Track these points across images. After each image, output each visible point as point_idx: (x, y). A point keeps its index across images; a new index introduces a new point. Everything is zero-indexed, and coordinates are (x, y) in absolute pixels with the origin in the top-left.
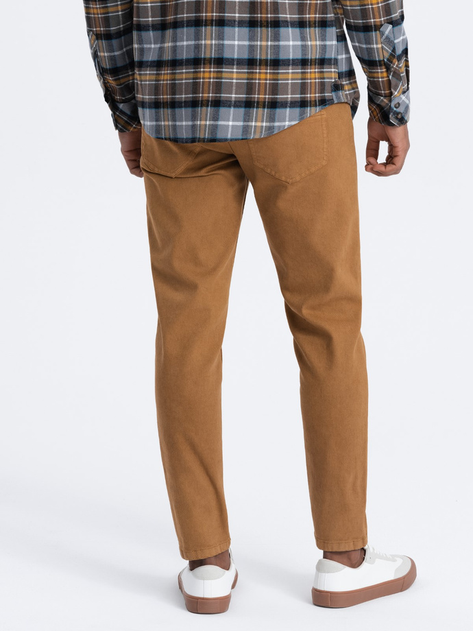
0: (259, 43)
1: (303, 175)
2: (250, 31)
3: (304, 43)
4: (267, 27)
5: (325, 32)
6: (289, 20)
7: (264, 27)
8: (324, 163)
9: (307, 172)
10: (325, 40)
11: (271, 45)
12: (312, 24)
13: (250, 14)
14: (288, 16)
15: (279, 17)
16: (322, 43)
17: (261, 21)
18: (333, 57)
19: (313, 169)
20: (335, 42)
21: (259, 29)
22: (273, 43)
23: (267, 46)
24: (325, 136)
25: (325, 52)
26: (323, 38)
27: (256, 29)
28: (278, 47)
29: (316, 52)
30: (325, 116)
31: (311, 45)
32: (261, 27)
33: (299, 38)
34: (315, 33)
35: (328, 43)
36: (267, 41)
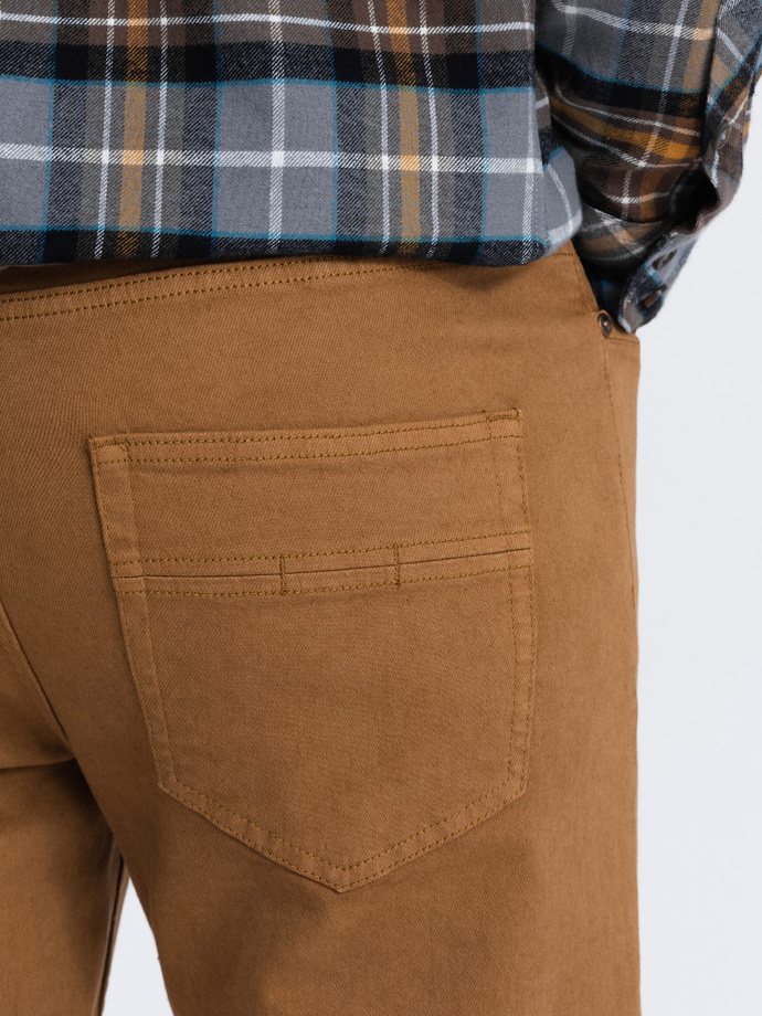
0: (106, 156)
1: (409, 849)
2: (59, 96)
3: (353, 161)
4: (153, 77)
5: (476, 111)
6: (277, 37)
7: (137, 75)
8: (513, 790)
9: (430, 837)
10: (480, 151)
11: (168, 168)
12: (401, 68)
13: (62, 14)
14: (275, 19)
15: (210, 28)
16: (463, 166)
17: (120, 50)
18: (527, 234)
19: (459, 823)
20: (531, 165)
21: (108, 88)
22: (179, 158)
23: (149, 171)
24: (525, 655)
25: (478, 210)
26: (467, 139)
27: (91, 86)
28: (206, 175)
29: (426, 211)
30: (526, 558)
31: (395, 175)
32: (120, 75)
33: (333, 133)
34: (424, 116)
35: (493, 166)
36: (150, 145)
